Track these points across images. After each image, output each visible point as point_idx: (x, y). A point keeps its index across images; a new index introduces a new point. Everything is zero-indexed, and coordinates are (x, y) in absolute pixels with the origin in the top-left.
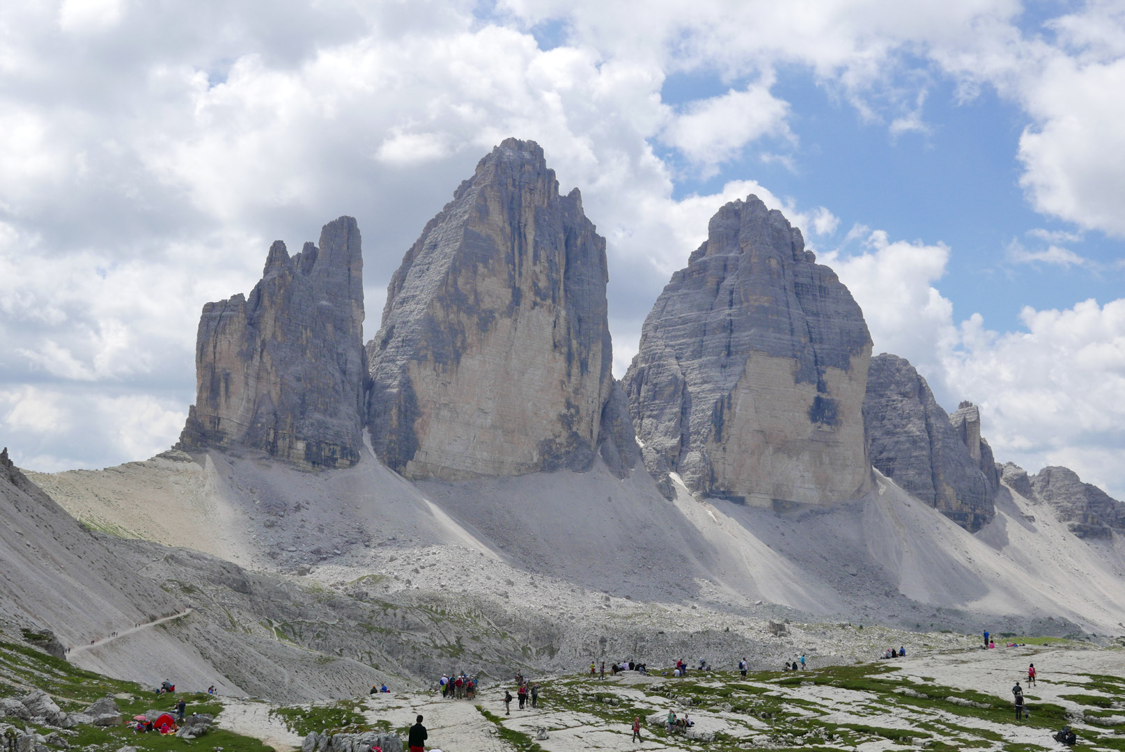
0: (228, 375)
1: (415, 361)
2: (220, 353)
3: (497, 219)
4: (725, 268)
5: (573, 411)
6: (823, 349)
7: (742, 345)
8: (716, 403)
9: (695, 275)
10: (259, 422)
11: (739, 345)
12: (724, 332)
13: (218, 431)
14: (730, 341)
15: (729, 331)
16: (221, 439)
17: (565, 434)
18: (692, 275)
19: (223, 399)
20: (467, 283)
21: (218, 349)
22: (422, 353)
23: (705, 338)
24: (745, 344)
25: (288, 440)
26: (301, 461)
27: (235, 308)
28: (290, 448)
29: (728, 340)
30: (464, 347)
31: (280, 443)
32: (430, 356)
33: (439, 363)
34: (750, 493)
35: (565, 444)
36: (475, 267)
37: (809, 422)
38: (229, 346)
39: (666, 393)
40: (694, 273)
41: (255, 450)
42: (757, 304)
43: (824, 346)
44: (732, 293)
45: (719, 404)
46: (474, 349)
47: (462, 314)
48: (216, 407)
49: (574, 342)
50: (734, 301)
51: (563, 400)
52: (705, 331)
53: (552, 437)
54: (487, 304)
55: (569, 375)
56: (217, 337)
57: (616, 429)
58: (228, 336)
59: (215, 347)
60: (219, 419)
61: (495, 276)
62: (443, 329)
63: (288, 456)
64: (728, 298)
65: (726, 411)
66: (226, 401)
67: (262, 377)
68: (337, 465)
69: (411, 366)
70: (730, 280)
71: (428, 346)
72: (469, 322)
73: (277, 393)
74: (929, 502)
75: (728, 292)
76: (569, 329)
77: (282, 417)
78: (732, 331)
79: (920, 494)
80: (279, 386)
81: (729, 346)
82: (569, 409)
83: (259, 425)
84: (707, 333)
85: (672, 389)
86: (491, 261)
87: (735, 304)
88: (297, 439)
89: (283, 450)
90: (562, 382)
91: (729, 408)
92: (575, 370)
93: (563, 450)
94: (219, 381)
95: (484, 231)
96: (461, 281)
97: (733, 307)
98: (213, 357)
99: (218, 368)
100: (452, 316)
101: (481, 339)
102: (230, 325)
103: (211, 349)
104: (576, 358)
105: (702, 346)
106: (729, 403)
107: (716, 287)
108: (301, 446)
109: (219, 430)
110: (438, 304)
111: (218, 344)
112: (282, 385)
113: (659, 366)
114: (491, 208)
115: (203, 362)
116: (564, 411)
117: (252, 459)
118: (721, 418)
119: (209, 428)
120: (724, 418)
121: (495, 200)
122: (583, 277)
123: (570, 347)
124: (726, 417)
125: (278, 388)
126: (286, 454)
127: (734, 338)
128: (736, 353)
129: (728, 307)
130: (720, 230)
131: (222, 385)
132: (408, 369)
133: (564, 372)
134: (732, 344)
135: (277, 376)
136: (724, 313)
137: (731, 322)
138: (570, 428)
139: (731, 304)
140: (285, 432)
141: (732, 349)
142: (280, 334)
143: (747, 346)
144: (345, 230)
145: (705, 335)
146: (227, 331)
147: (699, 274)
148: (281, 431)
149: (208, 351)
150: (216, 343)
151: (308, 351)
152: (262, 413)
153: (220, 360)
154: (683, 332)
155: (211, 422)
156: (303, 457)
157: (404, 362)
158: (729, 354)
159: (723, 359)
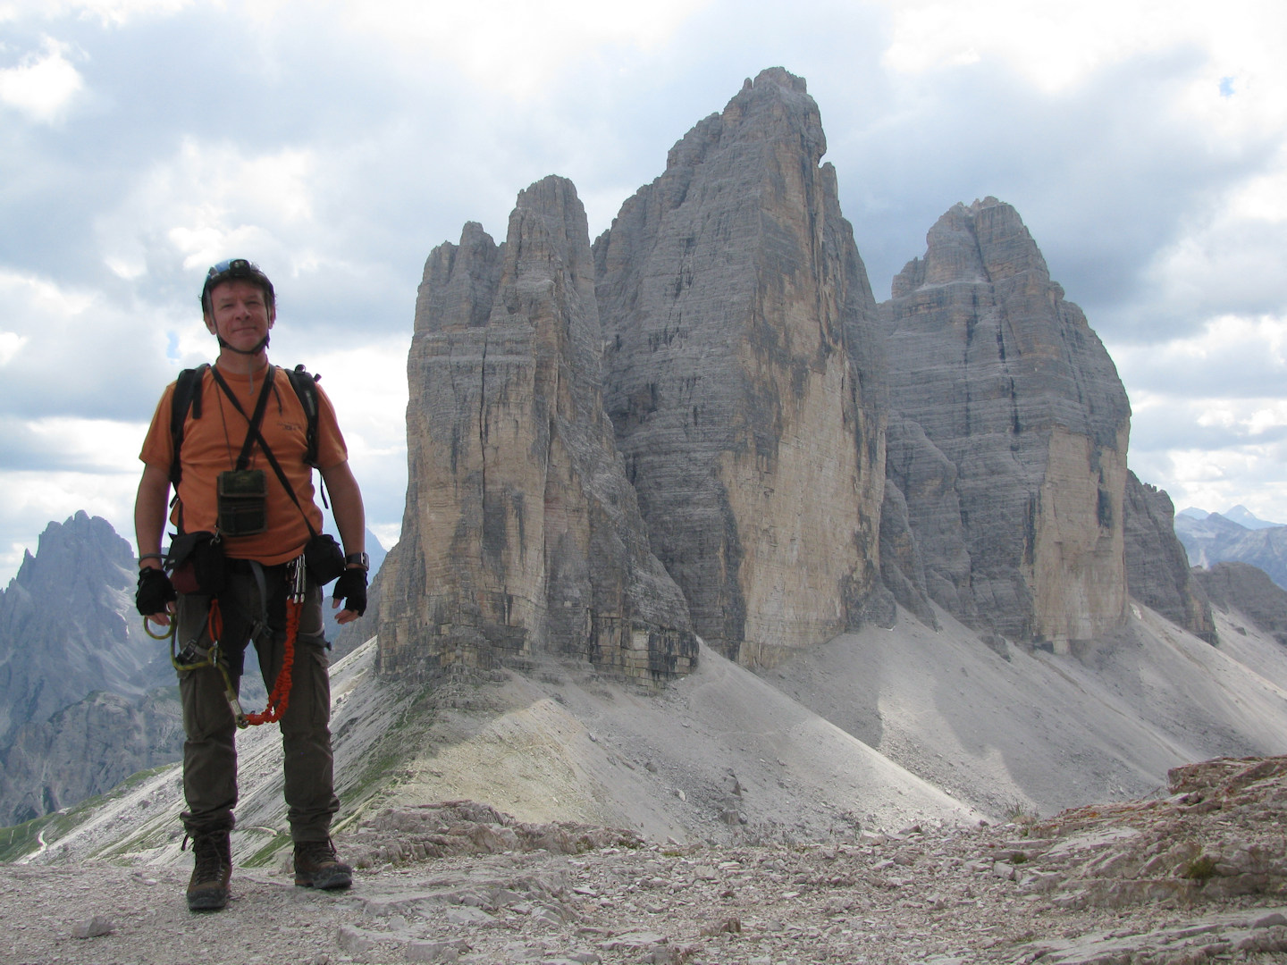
0: (520, 498)
1: (729, 453)
2: (497, 449)
3: (795, 199)
4: (975, 301)
5: (865, 524)
6: (1096, 421)
7: (1037, 416)
8: (1025, 504)
9: (922, 311)
10: (565, 599)
11: (1030, 417)
12: (1004, 396)
13: (509, 627)
14: (1016, 411)
15: (1010, 395)
16: (518, 645)
17: (860, 566)
18: (916, 310)
19: (515, 553)
20: (774, 310)
21: (492, 438)
22: (739, 437)
23: (971, 405)
24: (1043, 416)
25: (618, 632)
26: (644, 673)
27: (520, 347)
28: (623, 647)
29: (1013, 408)
30: (780, 426)
31: (604, 639)
32: (751, 445)
33: (763, 455)
34: (1054, 635)
35: (862, 581)
36: (781, 282)
37: (1097, 526)
38: (517, 433)
39: (928, 489)
40: (921, 307)
41: (572, 661)
42: (1044, 356)
43: (1097, 418)
44: (1000, 339)
45: (1028, 506)
46: (790, 426)
47: (774, 364)
48: (502, 572)
49: (860, 412)
50: (1006, 351)
51: (855, 509)
52: (968, 394)
53: (847, 572)
54: (797, 350)
55: (859, 467)
56: (488, 412)
57: (899, 550)
58: (514, 411)
59: (484, 434)
60: (510, 599)
61: (803, 299)
62: (757, 393)
63: (623, 665)
64: (997, 347)
65: (1037, 517)
66: (521, 558)
67: (557, 499)
68: (676, 670)
69: (724, 462)
70: (989, 320)
71: (746, 423)
72: (784, 378)
73: (583, 532)
74: (1182, 623)
75: (995, 337)
76: (853, 390)
77: (604, 583)
78: (1014, 395)
79: (1169, 613)
80: (586, 515)
81: (1017, 418)
82: (861, 524)
83: (568, 604)
84: (973, 397)
85: (938, 482)
86: (797, 272)
87: (1009, 355)
88: (636, 627)
89: (612, 654)
90: (853, 479)
91: (1040, 512)
92: (864, 460)
93: (862, 592)
94: (502, 512)
95: (781, 220)
96: (767, 304)
97: (1006, 360)
98: (482, 459)
99: (493, 482)
100: (764, 368)
101: (797, 410)
102: (518, 384)
103: (475, 438)
104: (864, 439)
105: (968, 417)
106: (1039, 505)
107: (965, 329)
108: (640, 641)
109: (512, 623)
110: (749, 346)
111: (492, 428)
112: (590, 513)
113: (906, 447)
114: (787, 180)
115: (459, 469)
116: (857, 528)
117: (576, 682)
118: (1031, 526)
119: (493, 622)
120: (1035, 528)
121: (793, 167)
122: (856, 307)
123: (857, 425)
124: (1036, 527)
125: (585, 521)
126: (617, 662)
127: (1021, 405)
128: (1029, 427)
129: (999, 360)
130: (953, 244)
131: (512, 521)
132: (721, 469)
133: (854, 464)
134: (1020, 414)
135: (582, 495)
136: (998, 370)
137: (1013, 382)
138: (865, 556)
139: (1003, 355)
140: (614, 615)
141: (1020, 422)
142: (568, 405)
143: (1047, 418)
144: (558, 201)
145: (969, 400)
146: (512, 399)
147: (930, 308)
148: (606, 615)
149: (468, 444)
150: (487, 426)
151: (604, 438)
152: (566, 577)
153: (496, 464)
154: (926, 396)
155: (494, 607)
156: (646, 664)
157: (710, 454)
158: (1017, 429)
159: (1010, 436)
